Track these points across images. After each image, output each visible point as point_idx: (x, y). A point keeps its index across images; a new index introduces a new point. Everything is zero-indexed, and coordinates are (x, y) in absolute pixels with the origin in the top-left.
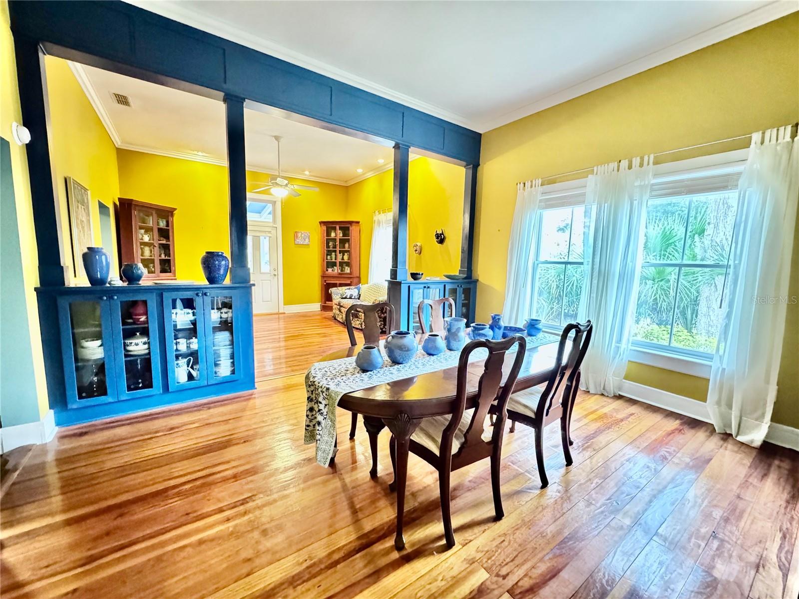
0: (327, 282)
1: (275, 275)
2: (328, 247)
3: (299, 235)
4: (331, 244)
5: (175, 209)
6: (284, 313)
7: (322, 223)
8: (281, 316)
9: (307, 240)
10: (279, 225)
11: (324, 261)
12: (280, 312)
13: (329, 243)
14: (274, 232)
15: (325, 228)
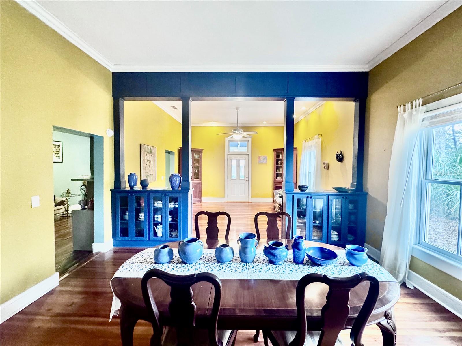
0: (276, 185)
1: (247, 181)
2: (277, 164)
3: (261, 158)
4: (279, 162)
5: (203, 150)
6: (251, 202)
7: (275, 150)
8: (249, 203)
9: (265, 161)
10: (250, 153)
11: (275, 172)
12: (249, 202)
13: (278, 162)
14: (247, 157)
15: (276, 153)
